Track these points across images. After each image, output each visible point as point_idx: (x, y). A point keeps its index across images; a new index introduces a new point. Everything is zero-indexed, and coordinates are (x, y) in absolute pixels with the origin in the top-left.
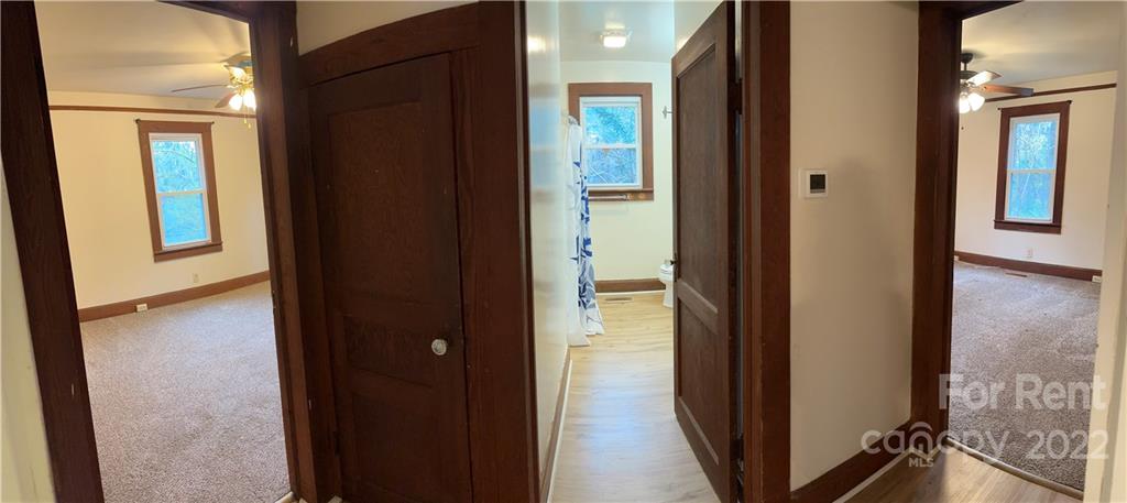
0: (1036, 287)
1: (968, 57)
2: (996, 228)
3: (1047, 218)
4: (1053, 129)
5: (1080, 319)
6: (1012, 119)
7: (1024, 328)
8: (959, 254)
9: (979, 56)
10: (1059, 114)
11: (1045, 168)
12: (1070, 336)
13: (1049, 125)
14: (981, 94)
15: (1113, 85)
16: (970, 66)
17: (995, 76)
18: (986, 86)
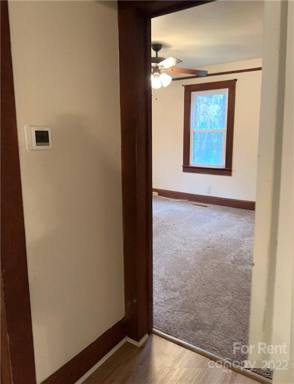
0: (214, 214)
1: (158, 47)
2: (184, 171)
3: (222, 164)
4: (224, 100)
5: (248, 239)
6: (192, 93)
7: (206, 245)
8: (156, 190)
9: (167, 46)
10: (228, 89)
11: (219, 128)
12: (241, 251)
13: (222, 98)
14: (169, 74)
15: (260, 69)
16: (160, 54)
17: (179, 61)
18: (172, 69)
